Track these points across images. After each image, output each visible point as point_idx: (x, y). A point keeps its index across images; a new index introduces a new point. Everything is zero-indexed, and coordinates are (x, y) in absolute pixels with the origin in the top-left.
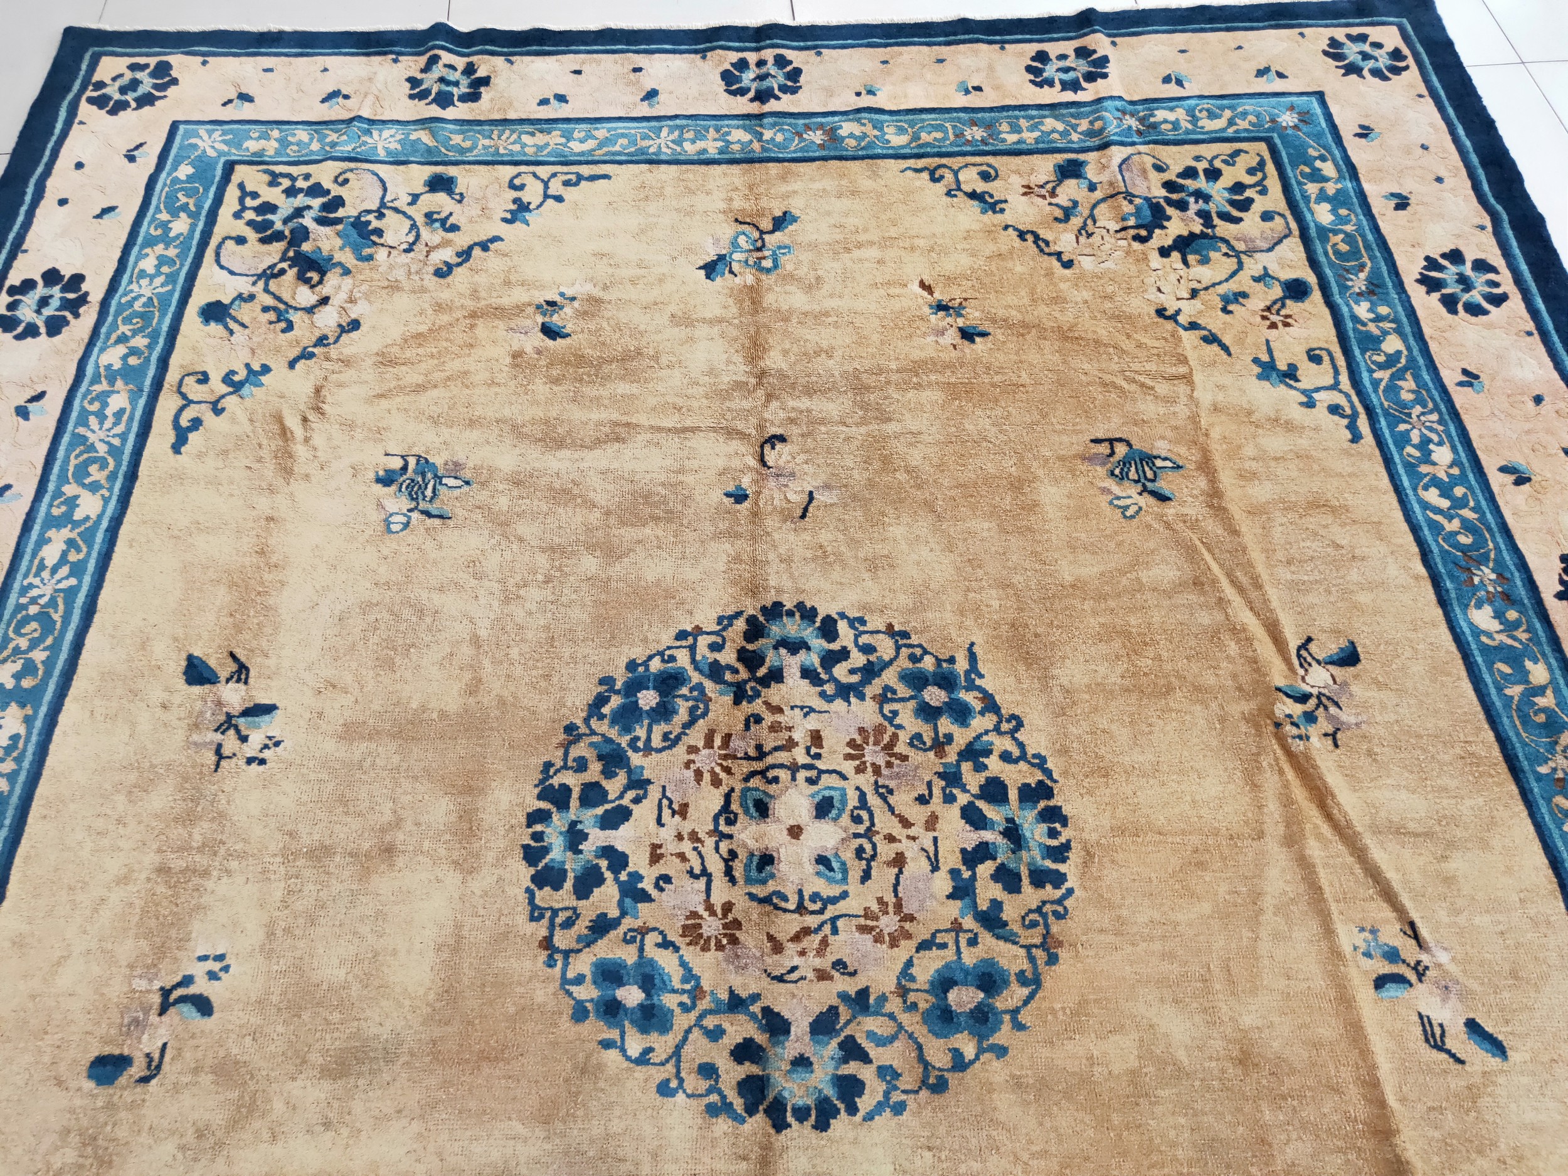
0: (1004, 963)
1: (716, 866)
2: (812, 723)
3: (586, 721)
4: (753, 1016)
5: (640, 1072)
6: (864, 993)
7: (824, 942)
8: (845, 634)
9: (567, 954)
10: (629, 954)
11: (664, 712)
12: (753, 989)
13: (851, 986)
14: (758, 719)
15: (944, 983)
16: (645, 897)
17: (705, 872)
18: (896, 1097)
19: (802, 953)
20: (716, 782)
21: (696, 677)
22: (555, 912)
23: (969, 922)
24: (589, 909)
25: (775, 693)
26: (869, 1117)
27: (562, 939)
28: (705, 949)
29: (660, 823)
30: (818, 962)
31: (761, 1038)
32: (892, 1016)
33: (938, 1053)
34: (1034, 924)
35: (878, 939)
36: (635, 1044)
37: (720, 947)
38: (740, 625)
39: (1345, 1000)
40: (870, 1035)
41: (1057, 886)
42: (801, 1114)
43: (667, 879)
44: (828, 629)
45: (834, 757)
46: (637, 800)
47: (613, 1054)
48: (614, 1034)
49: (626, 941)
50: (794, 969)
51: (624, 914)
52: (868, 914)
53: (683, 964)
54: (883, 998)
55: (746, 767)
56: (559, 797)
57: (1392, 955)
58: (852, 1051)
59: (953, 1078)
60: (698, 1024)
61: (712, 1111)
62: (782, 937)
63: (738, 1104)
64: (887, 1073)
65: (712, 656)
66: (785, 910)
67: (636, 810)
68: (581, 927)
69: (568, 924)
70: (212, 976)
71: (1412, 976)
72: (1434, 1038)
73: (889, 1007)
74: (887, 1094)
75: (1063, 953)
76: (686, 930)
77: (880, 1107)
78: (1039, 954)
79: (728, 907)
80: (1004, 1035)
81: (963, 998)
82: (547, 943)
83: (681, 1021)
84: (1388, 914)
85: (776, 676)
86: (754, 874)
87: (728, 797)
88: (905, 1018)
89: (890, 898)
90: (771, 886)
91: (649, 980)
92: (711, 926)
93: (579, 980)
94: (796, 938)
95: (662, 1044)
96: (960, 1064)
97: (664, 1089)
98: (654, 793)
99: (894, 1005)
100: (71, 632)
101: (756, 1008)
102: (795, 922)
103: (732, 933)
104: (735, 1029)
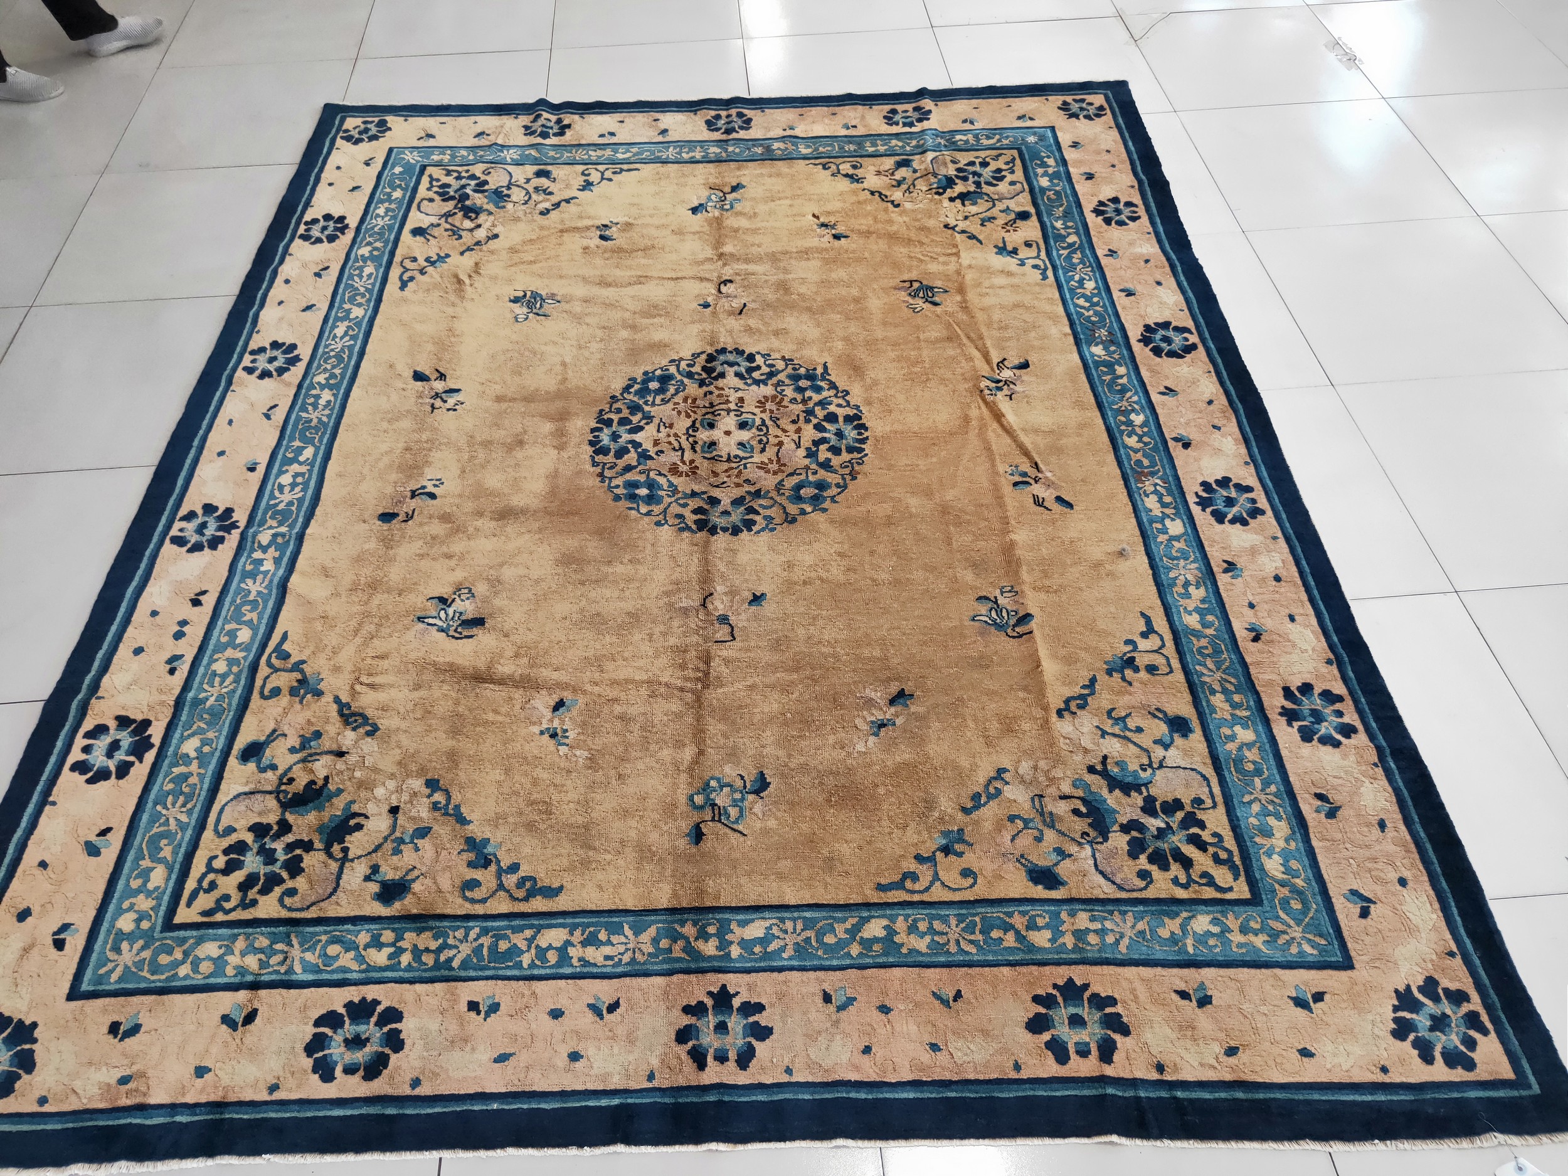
0: (829, 480)
1: (686, 445)
2: (740, 394)
3: (622, 394)
4: (703, 499)
5: (646, 519)
6: (759, 491)
7: (740, 471)
8: (759, 360)
9: (610, 479)
10: (642, 478)
11: (662, 390)
12: (704, 489)
13: (752, 489)
14: (711, 393)
15: (799, 487)
16: (651, 458)
17: (681, 449)
18: (771, 526)
19: (729, 476)
20: (688, 416)
21: (679, 377)
22: (605, 464)
23: (814, 466)
24: (621, 463)
25: (721, 383)
26: (758, 532)
27: (607, 473)
28: (680, 475)
29: (658, 431)
30: (736, 480)
31: (706, 507)
32: (772, 498)
33: (793, 509)
34: (847, 467)
35: (768, 472)
36: (644, 509)
37: (687, 475)
38: (704, 357)
39: (996, 489)
40: (761, 506)
41: (859, 453)
42: (725, 530)
43: (662, 452)
44: (751, 358)
45: (750, 406)
46: (647, 424)
47: (633, 512)
48: (635, 505)
49: (640, 473)
50: (724, 482)
51: (639, 464)
52: (762, 463)
53: (668, 480)
54: (768, 492)
55: (704, 411)
56: (609, 423)
57: (1025, 474)
58: (751, 510)
59: (799, 518)
60: (676, 501)
61: (682, 530)
62: (719, 471)
63: (694, 527)
64: (766, 518)
65: (688, 369)
66: (722, 461)
67: (647, 427)
68: (618, 468)
69: (611, 468)
70: (435, 486)
71: (1032, 482)
72: (1038, 502)
73: (770, 495)
74: (767, 525)
75: (859, 477)
76: (670, 470)
77: (763, 530)
78: (848, 478)
79: (692, 462)
80: (827, 504)
81: (806, 492)
82: (601, 475)
83: (667, 500)
84: (1025, 459)
85: (722, 375)
86: (706, 449)
87: (694, 422)
88: (778, 499)
89: (775, 459)
90: (715, 453)
91: (651, 485)
92: (684, 468)
93: (617, 486)
94: (726, 471)
95: (657, 509)
96: (803, 512)
97: (658, 524)
98: (656, 421)
99: (773, 494)
100: (353, 363)
101: (705, 496)
102: (726, 466)
103: (694, 471)
104: (694, 504)
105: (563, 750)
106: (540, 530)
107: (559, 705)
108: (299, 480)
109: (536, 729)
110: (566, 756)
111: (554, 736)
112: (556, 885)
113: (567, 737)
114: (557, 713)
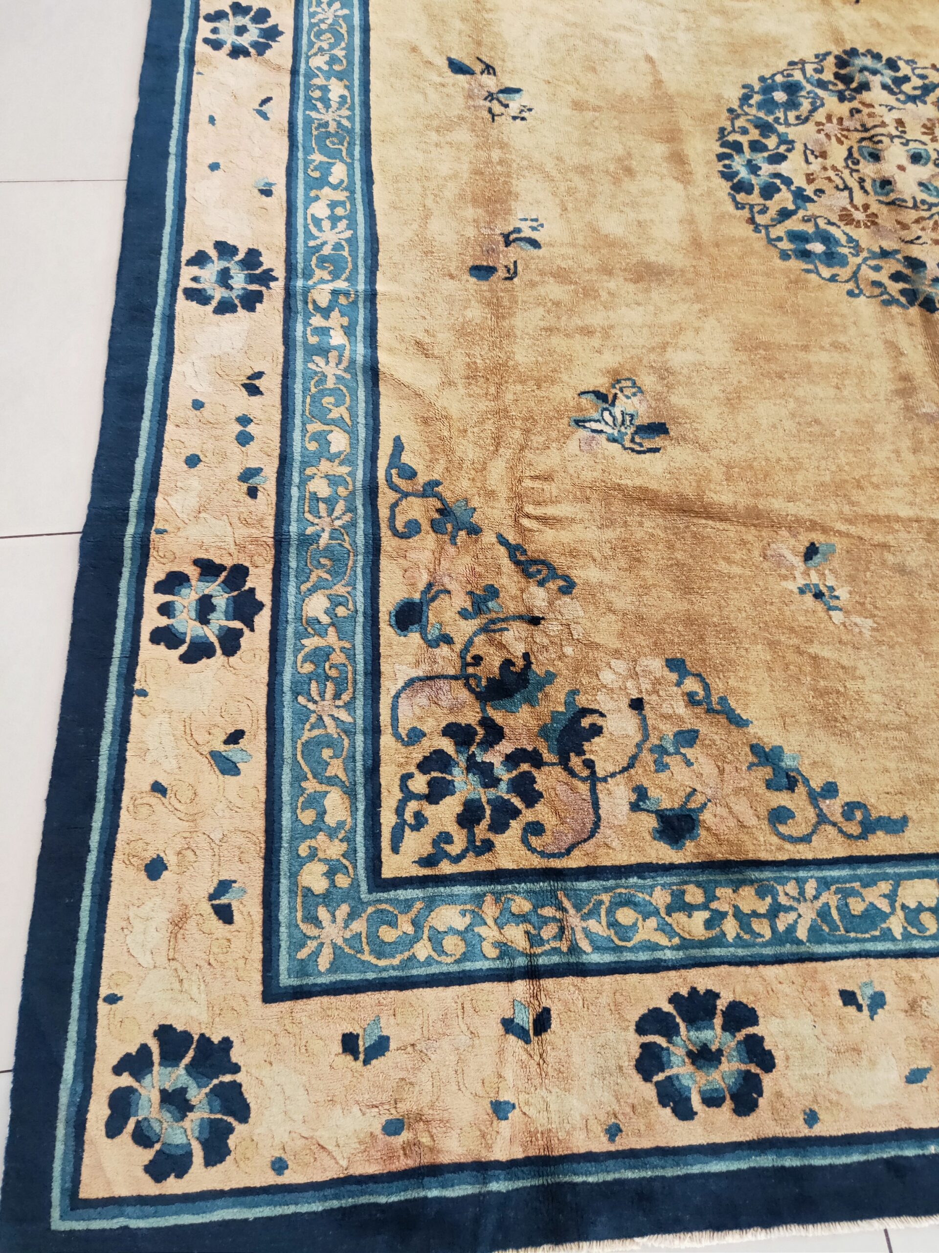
1: (853, 183)
2: (895, 114)
3: (741, 106)
4: (898, 260)
8: (905, 70)
9: (766, 227)
10: (810, 228)
11: (792, 104)
12: (895, 246)
14: (859, 111)
16: (810, 200)
17: (846, 187)
20: (841, 142)
21: (809, 87)
22: (752, 206)
25: (866, 96)
27: (759, 219)
28: (858, 226)
29: (807, 161)
30: (933, 235)
31: (905, 271)
36: (826, 272)
37: (866, 226)
38: (831, 60)
43: (822, 191)
44: (892, 64)
45: (914, 132)
46: (789, 150)
47: (812, 276)
48: (811, 267)
49: (804, 220)
50: (918, 238)
51: (798, 208)
53: (844, 232)
55: (859, 135)
56: (737, 147)
60: (864, 261)
61: (887, 303)
62: (907, 221)
63: (902, 299)
65: (817, 76)
66: (907, 207)
67: (789, 155)
68: (772, 212)
69: (762, 212)
70: (534, 229)
76: (841, 218)
79: (866, 207)
83: (853, 260)
85: (865, 86)
86: (879, 190)
87: (850, 150)
90: (893, 196)
91: (826, 238)
92: (859, 216)
93: (780, 239)
94: (917, 221)
95: (845, 273)
97: (851, 294)
98: (799, 147)
100: (357, 41)
101: (899, 256)
102: (913, 215)
103: (872, 220)
104: (889, 266)
105: (837, 616)
106: (698, 299)
107: (811, 552)
108: (339, 211)
109: (792, 586)
110: (844, 624)
111: (818, 595)
112: (897, 815)
113: (837, 598)
114: (811, 563)
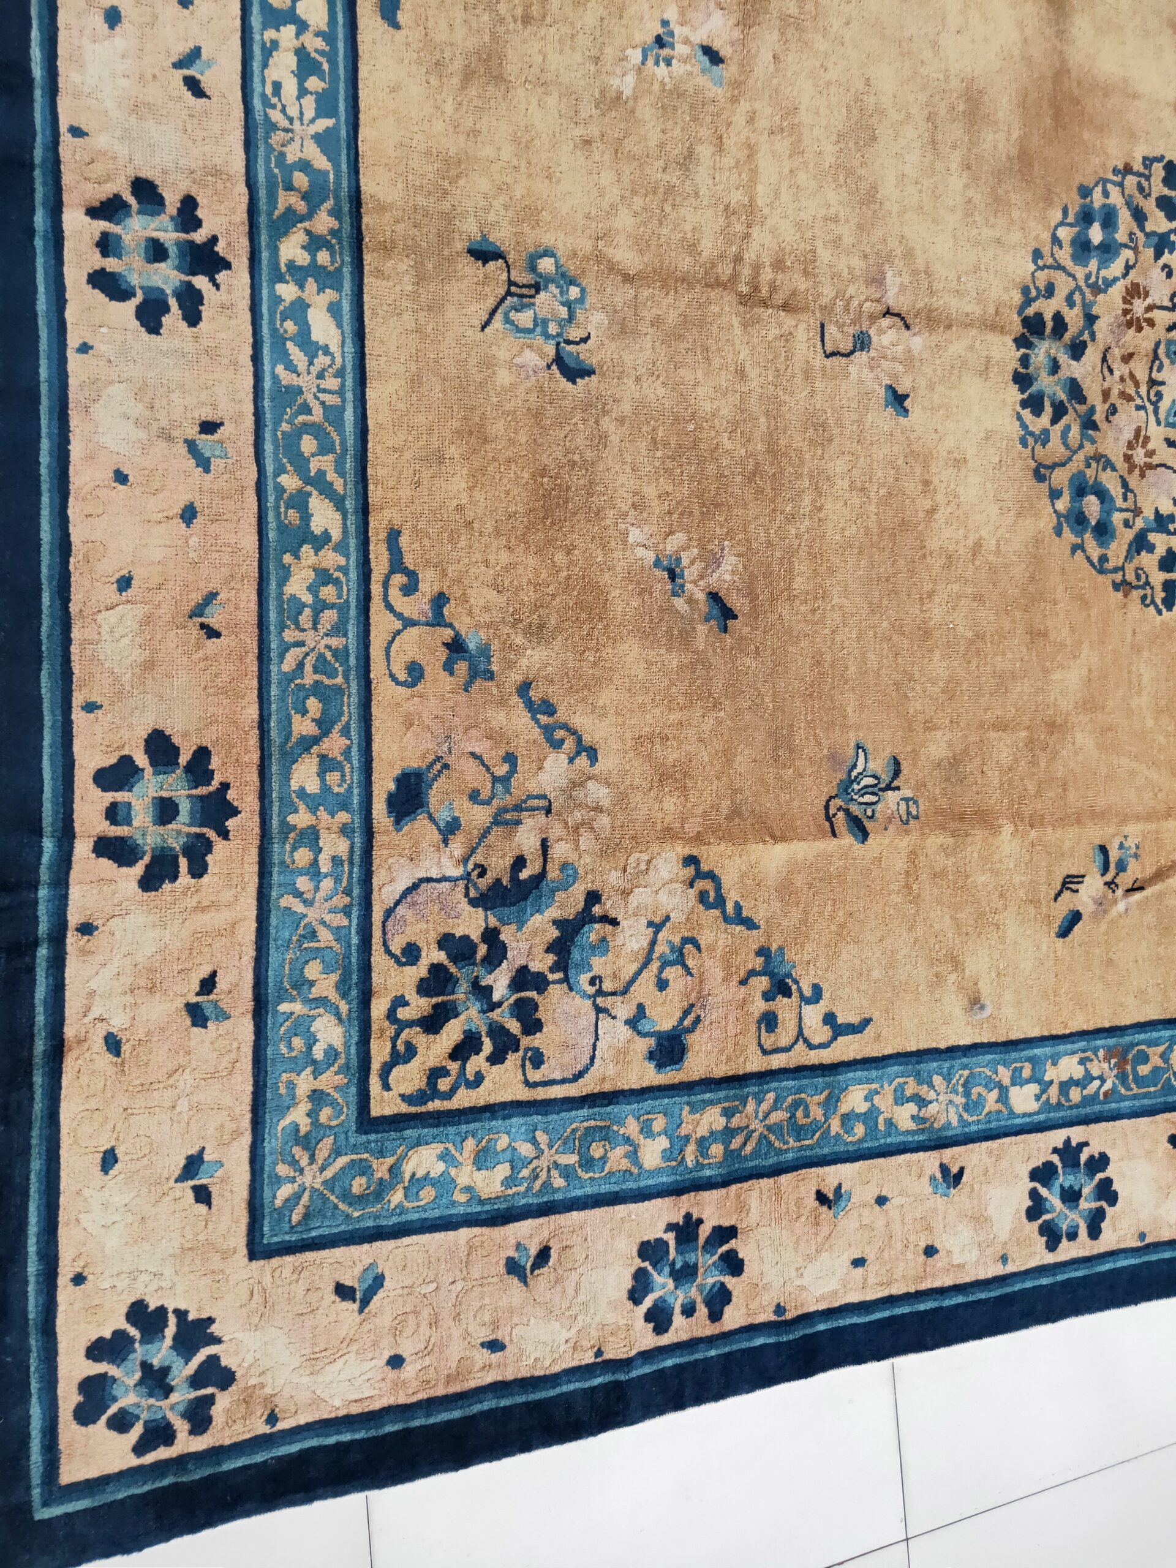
0: (1114, 545)
6: (1094, 426)
7: (1129, 399)
9: (1121, 185)
10: (1121, 236)
12: (1099, 336)
13: (1098, 417)
15: (1102, 494)
18: (1030, 440)
19: (1122, 379)
23: (1139, 523)
24: (1149, 206)
26: (1019, 418)
32: (1081, 446)
33: (1061, 477)
34: (1138, 577)
35: (1130, 446)
37: (1126, 312)
39: (1098, 815)
40: (1067, 429)
41: (1164, 601)
42: (1025, 361)
47: (1059, 215)
48: (1071, 219)
52: (1147, 439)
54: (1093, 441)
57: (1121, 867)
58: (1059, 411)
59: (1044, 487)
61: (1025, 291)
63: (1030, 311)
64: (1044, 438)
68: (1139, 200)
71: (1108, 877)
72: (1070, 882)
73: (1087, 444)
74: (1032, 434)
75: (1120, 595)
76: (1135, 285)
77: (1024, 426)
78: (1118, 577)
79: (1151, 323)
80: (1069, 537)
81: (1092, 506)
82: (1128, 170)
84: (1149, 871)
88: (1080, 456)
89: (1155, 460)
90: (1166, 362)
91: (1108, 250)
92: (1139, 307)
93: (1106, 194)
94: (1132, 376)
95: (1064, 255)
96: (1055, 495)
99: (1089, 449)
101: (1086, 337)
103: (1134, 324)
104: (1073, 318)
105: (636, 56)
106: (1028, 60)
107: (713, 56)
109: (671, 14)
110: (624, 59)
111: (660, 41)
112: (401, 17)
114: (700, 53)
